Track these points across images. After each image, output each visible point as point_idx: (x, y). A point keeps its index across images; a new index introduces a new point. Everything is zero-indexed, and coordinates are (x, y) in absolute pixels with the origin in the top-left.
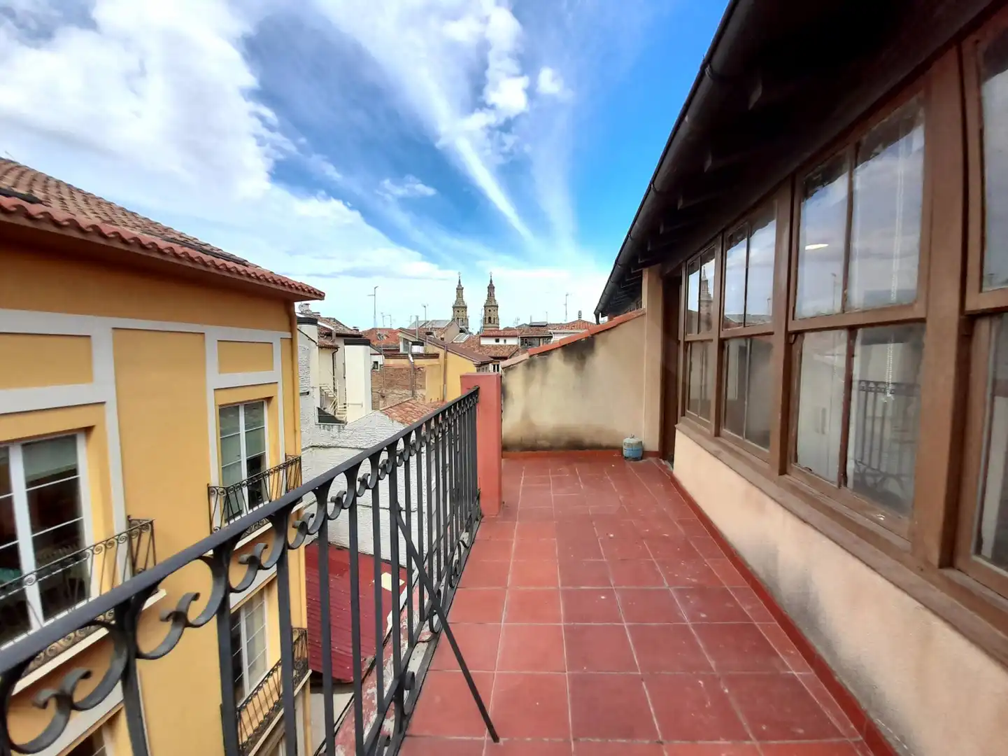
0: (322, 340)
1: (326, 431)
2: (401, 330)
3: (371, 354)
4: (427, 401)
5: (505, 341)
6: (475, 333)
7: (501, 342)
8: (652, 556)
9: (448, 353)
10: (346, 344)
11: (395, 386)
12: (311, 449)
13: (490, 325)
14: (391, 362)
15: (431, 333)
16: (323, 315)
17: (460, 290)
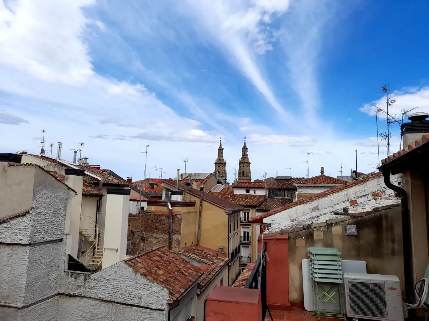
0: (89, 189)
1: (73, 279)
4: (182, 245)
5: (255, 192)
6: (231, 184)
7: (251, 193)
9: (204, 202)
11: (155, 230)
12: (56, 297)
13: (243, 178)
14: (153, 208)
15: (190, 184)
17: (221, 150)
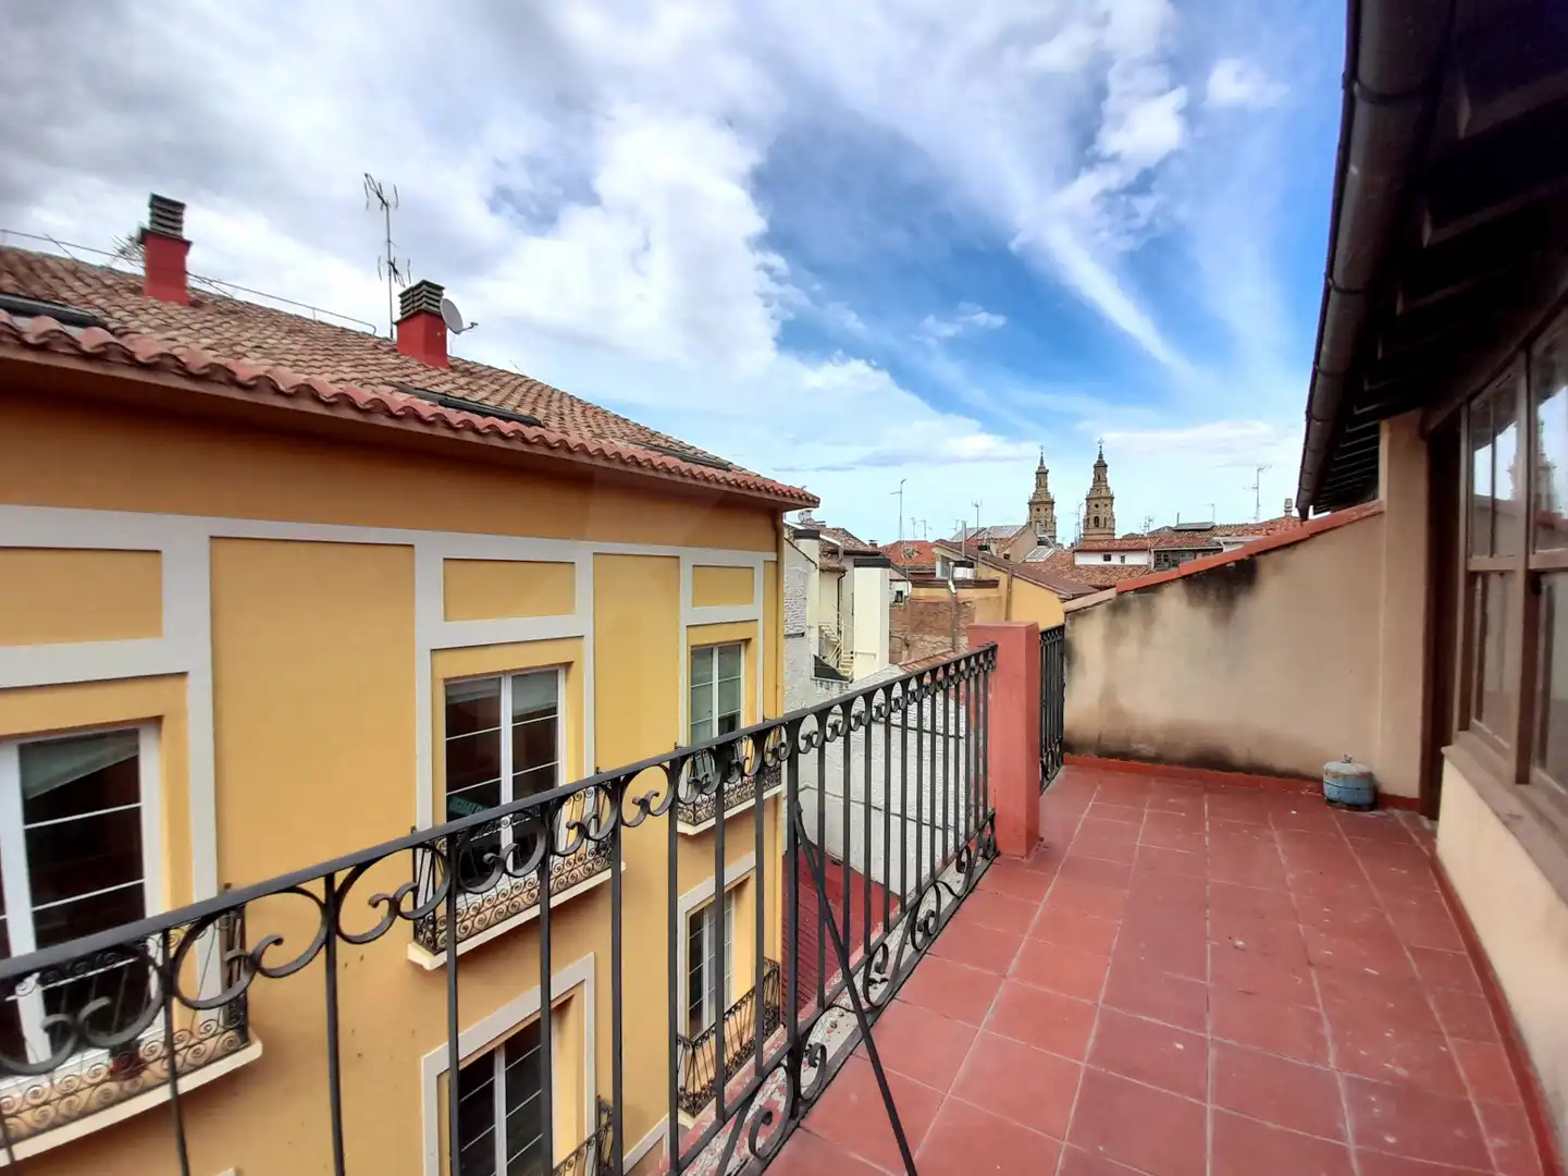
0: (825, 560)
1: (825, 689)
2: (941, 543)
3: (891, 580)
5: (1123, 559)
6: (1067, 545)
7: (1115, 560)
8: (1319, 1001)
9: (1015, 580)
10: (856, 566)
11: (927, 629)
13: (1096, 530)
14: (923, 592)
15: (986, 548)
16: (829, 526)
17: (1042, 474)
